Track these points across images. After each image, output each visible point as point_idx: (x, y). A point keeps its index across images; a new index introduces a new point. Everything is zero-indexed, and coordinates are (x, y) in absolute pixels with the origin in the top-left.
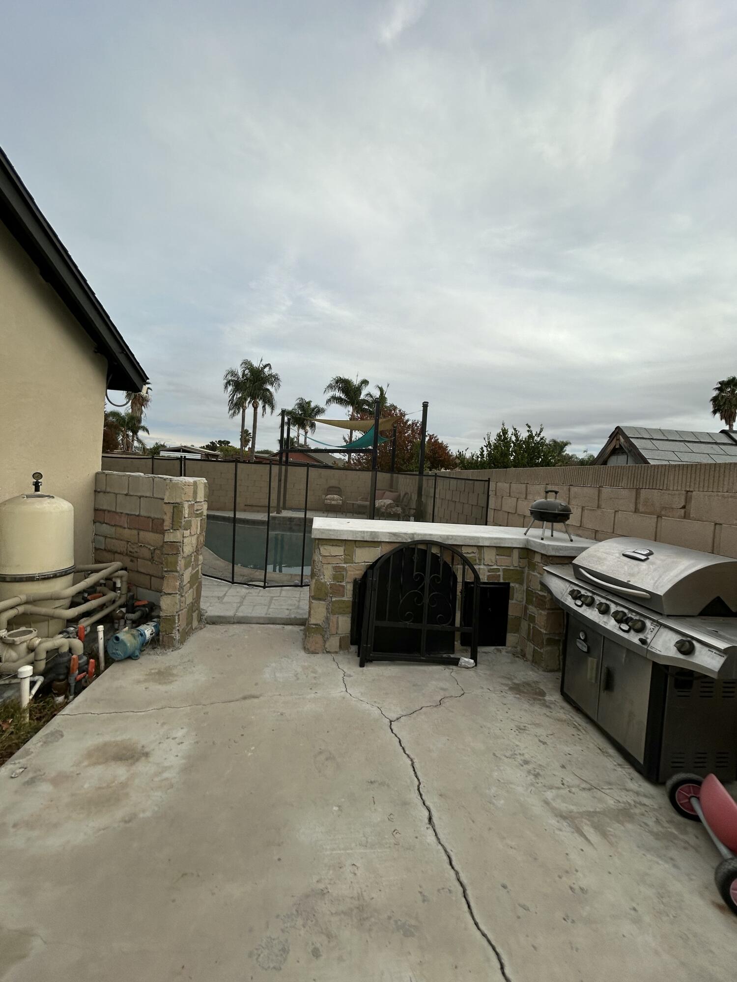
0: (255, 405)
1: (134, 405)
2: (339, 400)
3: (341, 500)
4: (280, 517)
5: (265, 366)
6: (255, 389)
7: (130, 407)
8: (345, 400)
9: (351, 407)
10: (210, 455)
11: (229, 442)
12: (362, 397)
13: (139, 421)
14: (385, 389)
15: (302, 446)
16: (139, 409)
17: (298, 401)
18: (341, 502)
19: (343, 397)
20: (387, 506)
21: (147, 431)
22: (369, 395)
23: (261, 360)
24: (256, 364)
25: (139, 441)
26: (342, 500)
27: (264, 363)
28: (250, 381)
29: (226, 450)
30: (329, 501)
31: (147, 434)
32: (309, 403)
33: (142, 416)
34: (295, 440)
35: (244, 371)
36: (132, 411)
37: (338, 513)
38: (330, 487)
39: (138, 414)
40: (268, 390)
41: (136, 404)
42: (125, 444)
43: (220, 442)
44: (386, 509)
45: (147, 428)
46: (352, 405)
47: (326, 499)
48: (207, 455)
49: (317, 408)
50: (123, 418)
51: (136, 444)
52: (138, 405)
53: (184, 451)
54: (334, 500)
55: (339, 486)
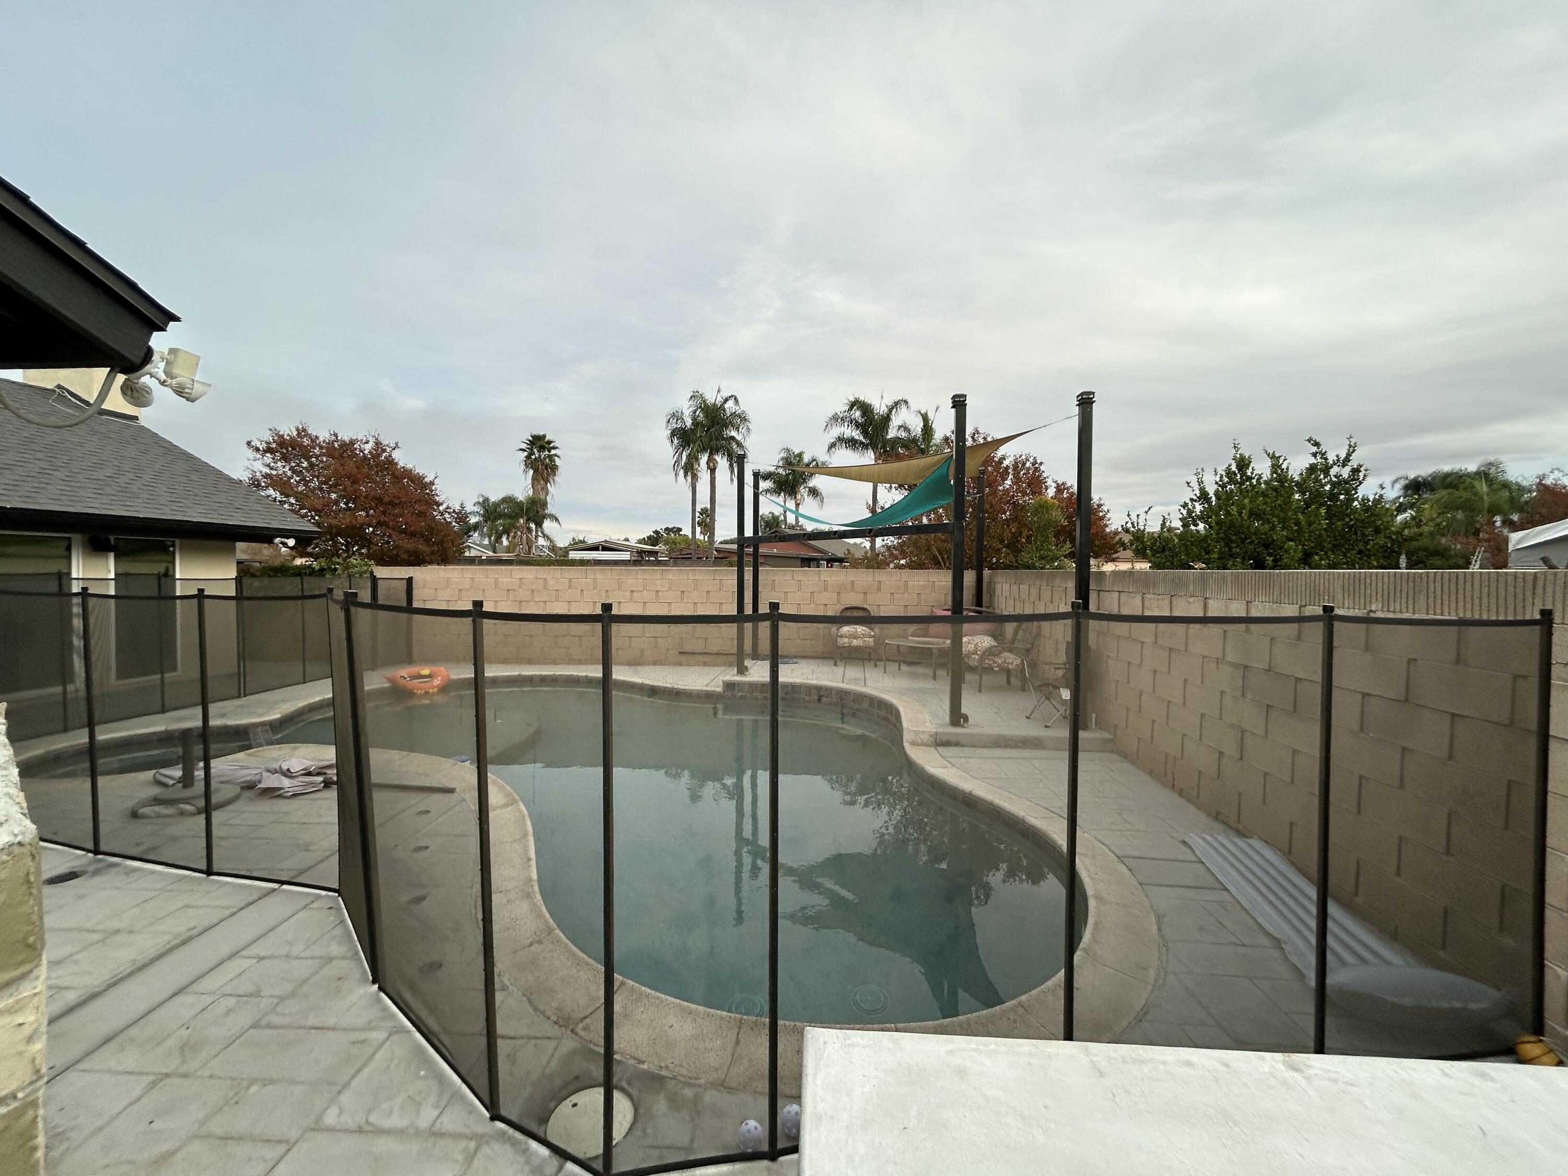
0: (711, 465)
1: (536, 482)
2: (851, 443)
3: (871, 637)
4: (744, 684)
5: (726, 400)
6: (711, 440)
7: (531, 486)
8: (862, 443)
9: (872, 453)
10: (645, 552)
11: (680, 530)
12: (892, 433)
13: (544, 505)
14: (931, 416)
15: (792, 527)
16: (542, 489)
17: (783, 455)
18: (871, 640)
19: (857, 437)
20: (984, 653)
21: (557, 520)
22: (905, 428)
23: (719, 391)
24: (711, 398)
25: (545, 536)
26: (874, 636)
27: (725, 394)
28: (703, 426)
29: (673, 542)
30: (846, 640)
31: (558, 525)
32: (800, 455)
33: (548, 498)
34: (782, 518)
35: (695, 412)
36: (534, 492)
37: (866, 663)
38: (846, 609)
39: (542, 496)
40: (733, 438)
41: (538, 481)
42: (525, 543)
43: (667, 529)
44: (982, 658)
45: (556, 515)
46: (874, 448)
47: (841, 636)
48: (641, 553)
49: (814, 463)
50: (519, 504)
51: (541, 541)
52: (542, 482)
53: (605, 549)
54: (856, 638)
55: (865, 606)
